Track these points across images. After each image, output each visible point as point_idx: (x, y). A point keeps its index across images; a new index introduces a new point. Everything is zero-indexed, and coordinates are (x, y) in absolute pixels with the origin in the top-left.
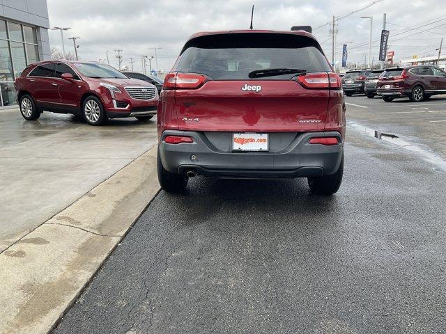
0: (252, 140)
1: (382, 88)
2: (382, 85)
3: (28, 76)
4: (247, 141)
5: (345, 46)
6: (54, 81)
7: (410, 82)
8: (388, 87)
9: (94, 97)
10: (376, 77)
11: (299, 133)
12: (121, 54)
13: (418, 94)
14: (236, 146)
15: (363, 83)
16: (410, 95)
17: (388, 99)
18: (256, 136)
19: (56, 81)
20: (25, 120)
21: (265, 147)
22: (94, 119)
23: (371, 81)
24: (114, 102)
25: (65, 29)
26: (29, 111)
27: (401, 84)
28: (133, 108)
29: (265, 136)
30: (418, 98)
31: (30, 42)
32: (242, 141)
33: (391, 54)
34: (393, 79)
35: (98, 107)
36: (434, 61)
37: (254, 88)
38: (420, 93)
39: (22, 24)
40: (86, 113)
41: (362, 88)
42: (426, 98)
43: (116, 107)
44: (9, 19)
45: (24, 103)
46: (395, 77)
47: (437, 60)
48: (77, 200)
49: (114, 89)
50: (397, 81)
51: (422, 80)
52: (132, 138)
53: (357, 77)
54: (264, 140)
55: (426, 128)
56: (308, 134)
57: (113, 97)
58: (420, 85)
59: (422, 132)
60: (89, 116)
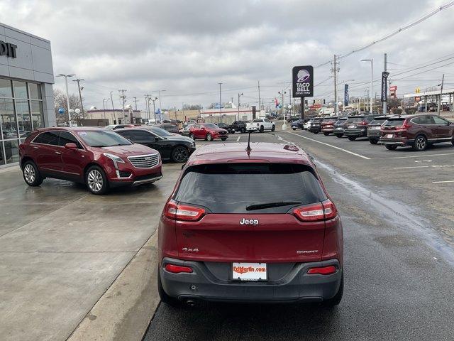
0: (251, 270)
1: (385, 137)
2: (384, 134)
3: (32, 142)
4: (246, 270)
5: (347, 86)
6: (58, 149)
7: (413, 131)
8: (390, 136)
9: (97, 167)
10: (379, 124)
11: (298, 264)
12: (125, 94)
13: (421, 143)
14: (236, 276)
15: (366, 128)
16: (413, 144)
17: (391, 148)
18: (255, 266)
19: (59, 149)
20: (27, 186)
21: (263, 276)
22: (97, 189)
23: (373, 128)
24: (117, 172)
25: (69, 76)
26: (32, 177)
27: (403, 134)
28: (137, 177)
29: (264, 266)
30: (421, 147)
31: (34, 98)
32: (242, 270)
33: (394, 89)
34: (395, 129)
35: (101, 177)
36: (437, 95)
37: (251, 222)
38: (423, 142)
39: (27, 82)
40: (89, 183)
41: (365, 134)
42: (430, 147)
43: (119, 178)
44: (15, 79)
45: (27, 169)
46: (397, 127)
47: (439, 95)
48: (78, 326)
49: (118, 159)
50: (399, 130)
51: (423, 129)
52: (134, 215)
53: (360, 122)
54: (263, 270)
55: (429, 193)
56: (306, 264)
57: (116, 167)
58: (422, 134)
59: (425, 199)
60: (92, 185)
